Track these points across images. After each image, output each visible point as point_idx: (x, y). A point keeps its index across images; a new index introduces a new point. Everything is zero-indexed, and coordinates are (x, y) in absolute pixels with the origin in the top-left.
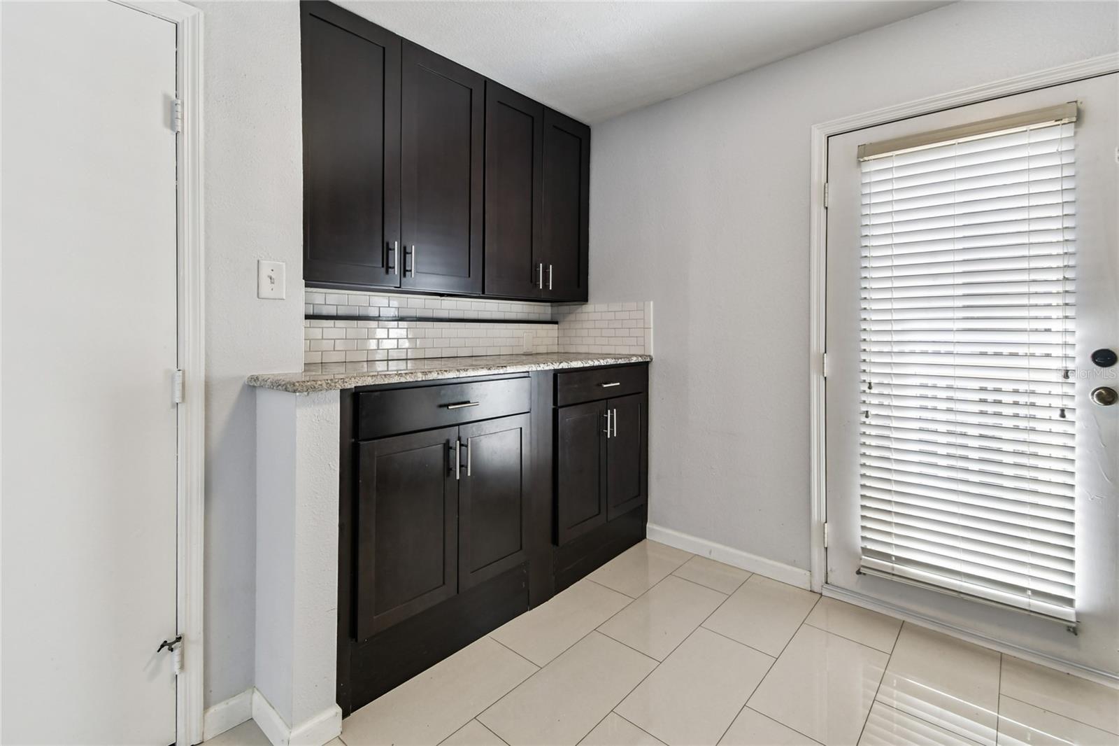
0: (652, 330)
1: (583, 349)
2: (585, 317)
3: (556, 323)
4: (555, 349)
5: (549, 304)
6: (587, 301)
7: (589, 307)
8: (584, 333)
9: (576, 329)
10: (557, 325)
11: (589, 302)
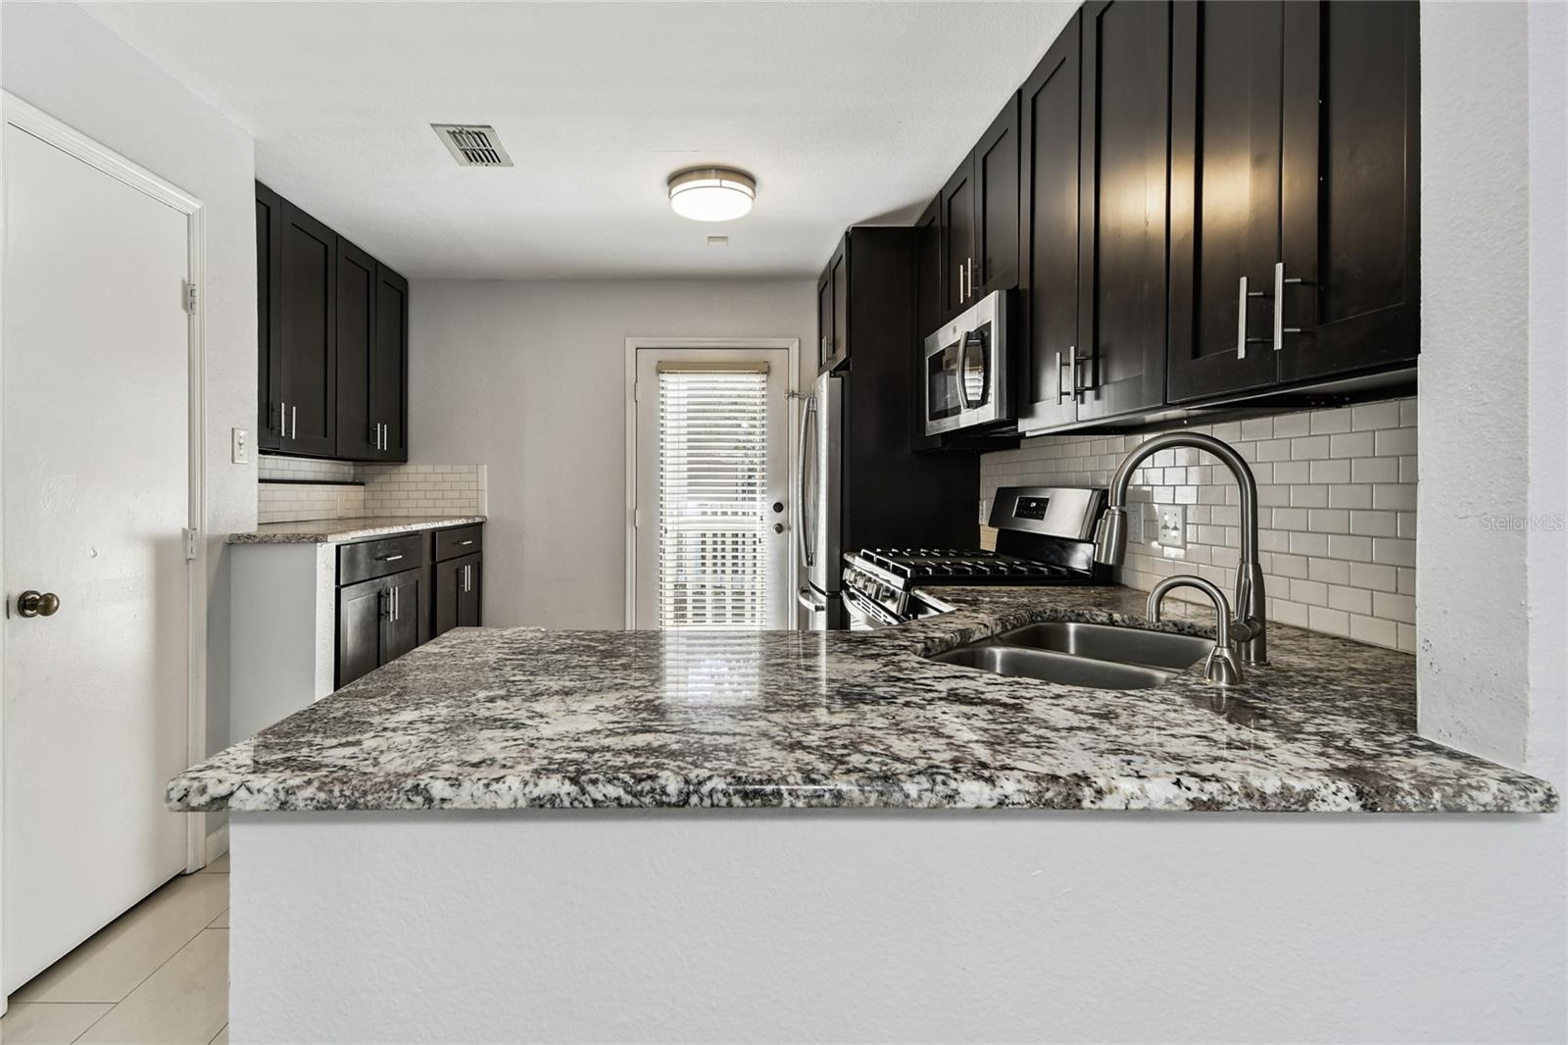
0: (486, 492)
1: (403, 512)
2: (404, 478)
3: (362, 484)
4: (361, 513)
5: (350, 463)
6: (406, 461)
7: (409, 468)
8: (403, 495)
9: (390, 491)
10: (363, 487)
11: (409, 462)
